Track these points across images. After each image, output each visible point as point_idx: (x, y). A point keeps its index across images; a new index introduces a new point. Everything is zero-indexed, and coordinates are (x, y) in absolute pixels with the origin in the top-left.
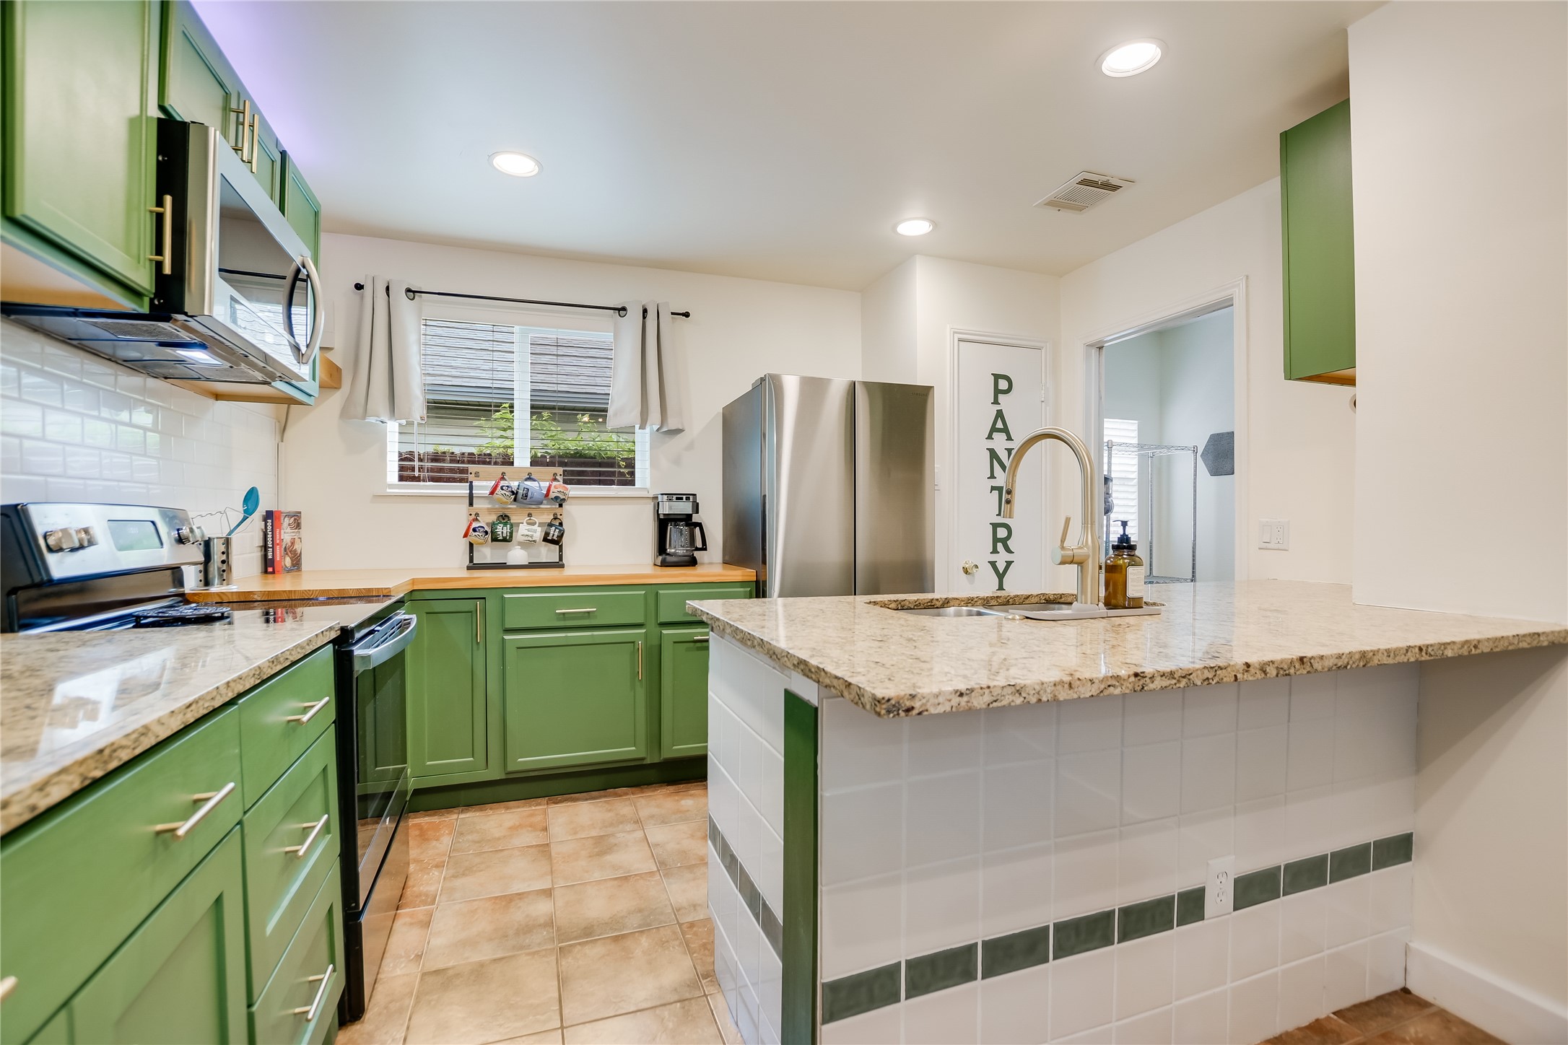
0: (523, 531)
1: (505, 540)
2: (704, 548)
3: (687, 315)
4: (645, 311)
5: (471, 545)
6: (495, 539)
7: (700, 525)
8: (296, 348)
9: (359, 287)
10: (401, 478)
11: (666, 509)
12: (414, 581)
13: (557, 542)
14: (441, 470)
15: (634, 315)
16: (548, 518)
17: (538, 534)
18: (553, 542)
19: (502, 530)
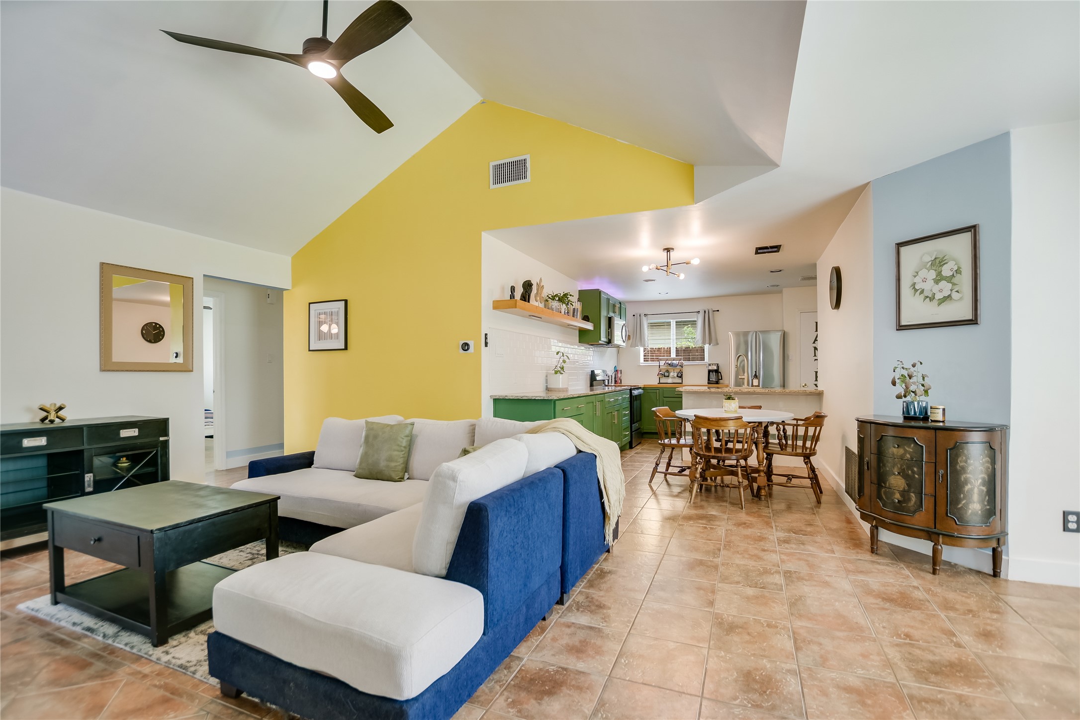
0: (671, 374)
1: (667, 376)
2: (722, 379)
3: (718, 311)
4: (705, 312)
5: (659, 378)
6: (665, 376)
7: (720, 373)
8: (623, 341)
9: (634, 315)
10: (644, 361)
11: (710, 368)
12: (644, 385)
13: (681, 377)
14: (653, 358)
15: (702, 314)
16: (679, 371)
17: (675, 375)
18: (680, 377)
19: (666, 374)
